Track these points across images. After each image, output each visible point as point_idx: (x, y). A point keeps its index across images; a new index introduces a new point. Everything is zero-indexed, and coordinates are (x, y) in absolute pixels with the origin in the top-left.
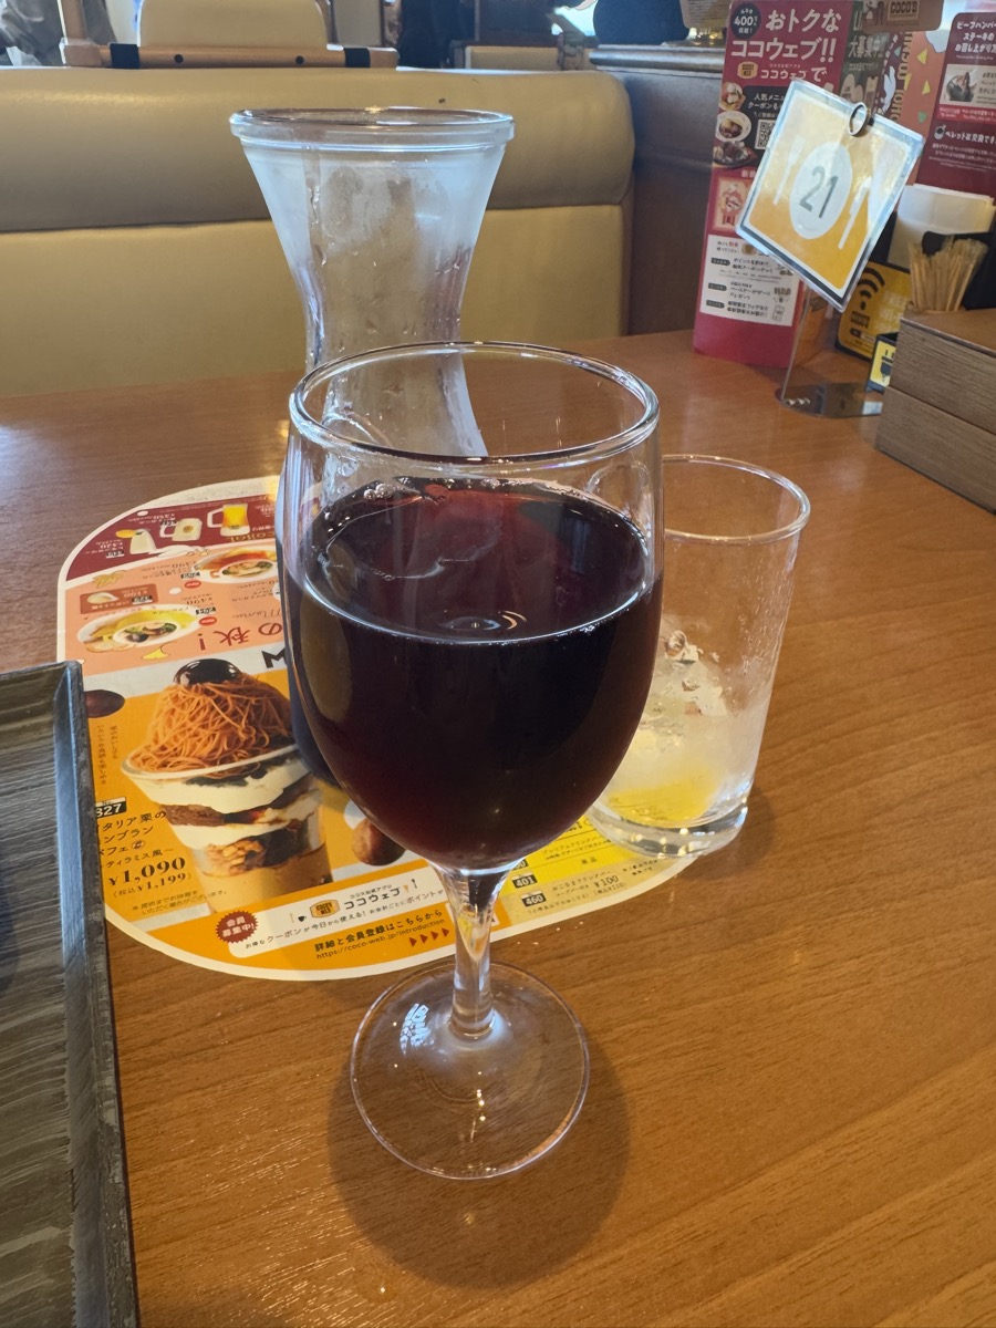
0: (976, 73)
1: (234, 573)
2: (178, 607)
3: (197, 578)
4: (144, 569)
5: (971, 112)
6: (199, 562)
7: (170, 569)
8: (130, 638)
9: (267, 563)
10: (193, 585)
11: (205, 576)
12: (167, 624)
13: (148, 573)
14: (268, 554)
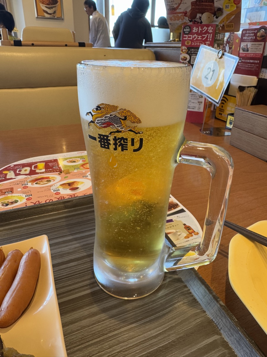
0: (249, 44)
1: (39, 184)
2: (20, 194)
3: (27, 185)
4: (10, 183)
5: (249, 54)
6: (28, 181)
7: (18, 183)
9: (50, 180)
10: (25, 187)
11: (30, 185)
12: (15, 200)
13: (11, 184)
14: (50, 178)
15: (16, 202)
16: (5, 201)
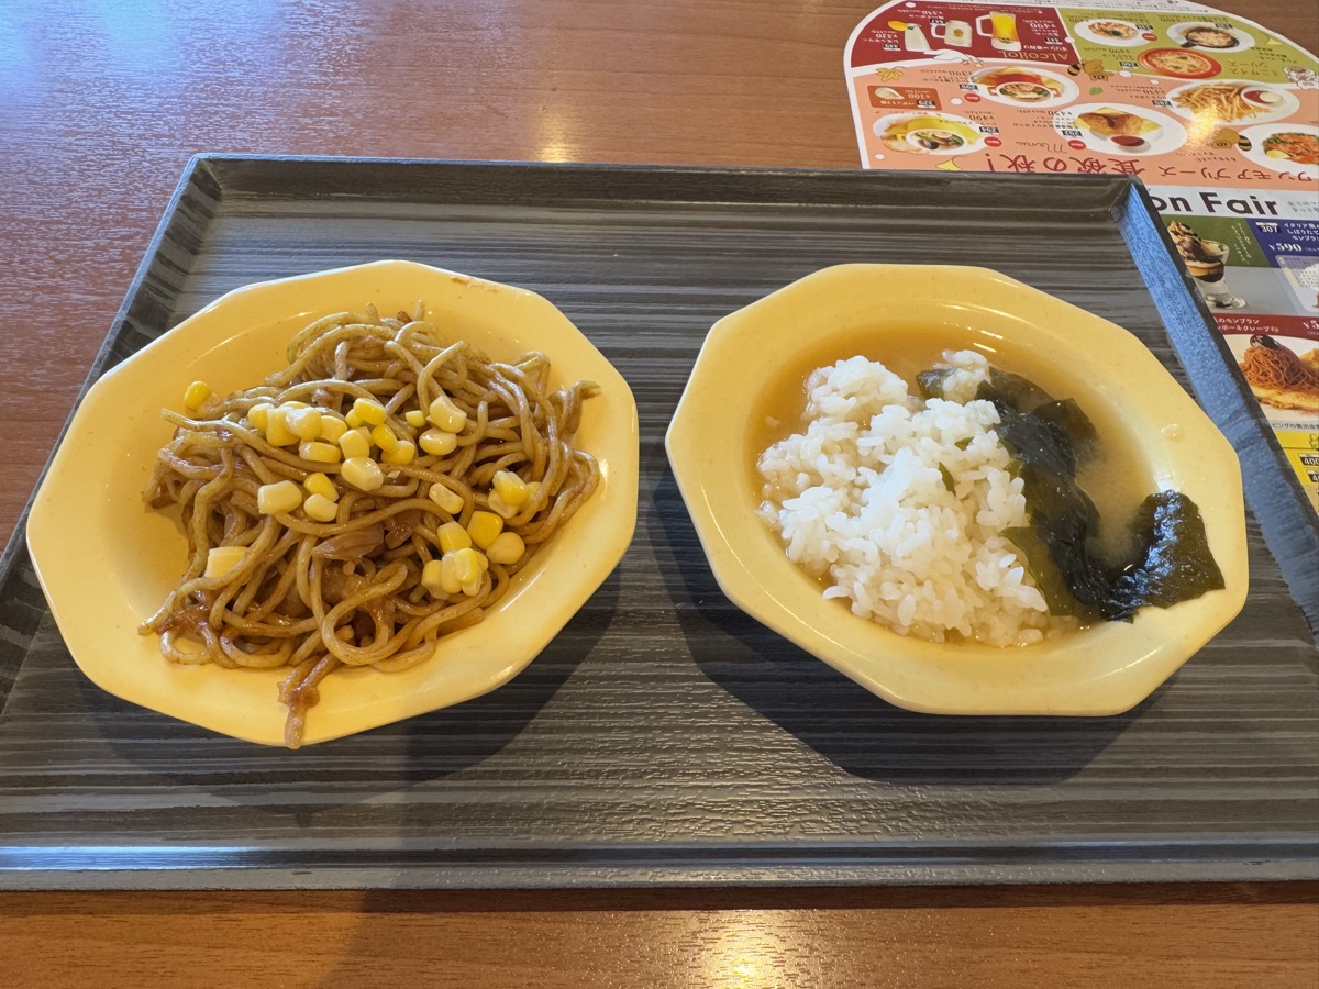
1: (1012, 95)
2: (962, 119)
3: (975, 91)
4: (923, 70)
6: (975, 74)
7: (947, 76)
8: (922, 143)
9: (1044, 90)
10: (972, 98)
11: (983, 90)
12: (954, 136)
13: (929, 76)
14: (1043, 80)
15: (958, 142)
16: (925, 130)
